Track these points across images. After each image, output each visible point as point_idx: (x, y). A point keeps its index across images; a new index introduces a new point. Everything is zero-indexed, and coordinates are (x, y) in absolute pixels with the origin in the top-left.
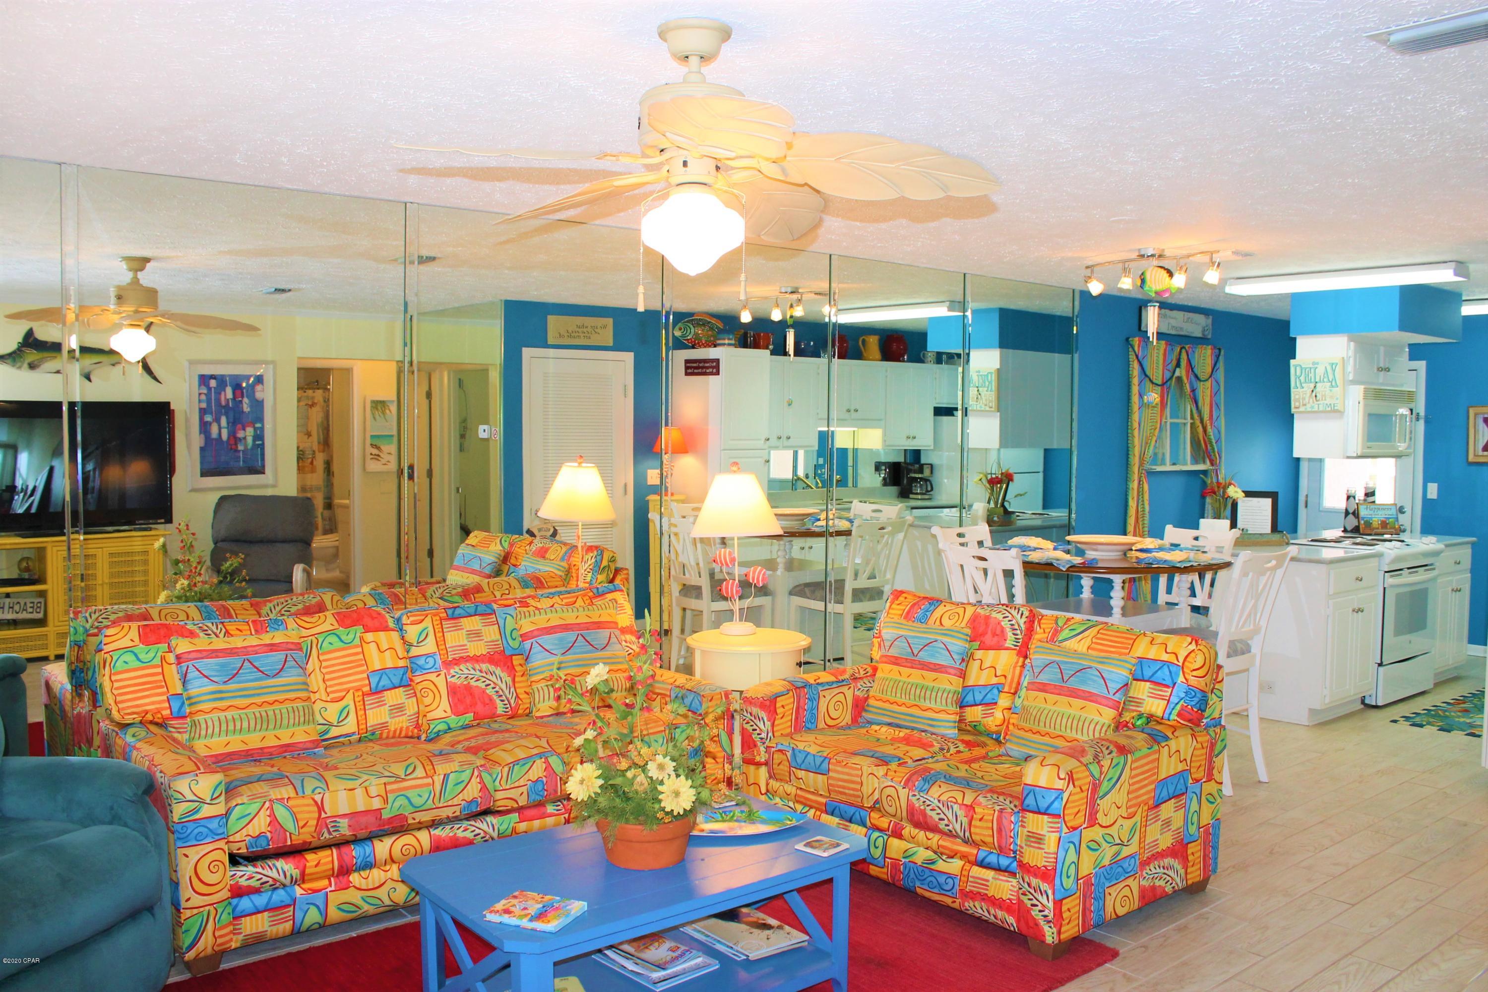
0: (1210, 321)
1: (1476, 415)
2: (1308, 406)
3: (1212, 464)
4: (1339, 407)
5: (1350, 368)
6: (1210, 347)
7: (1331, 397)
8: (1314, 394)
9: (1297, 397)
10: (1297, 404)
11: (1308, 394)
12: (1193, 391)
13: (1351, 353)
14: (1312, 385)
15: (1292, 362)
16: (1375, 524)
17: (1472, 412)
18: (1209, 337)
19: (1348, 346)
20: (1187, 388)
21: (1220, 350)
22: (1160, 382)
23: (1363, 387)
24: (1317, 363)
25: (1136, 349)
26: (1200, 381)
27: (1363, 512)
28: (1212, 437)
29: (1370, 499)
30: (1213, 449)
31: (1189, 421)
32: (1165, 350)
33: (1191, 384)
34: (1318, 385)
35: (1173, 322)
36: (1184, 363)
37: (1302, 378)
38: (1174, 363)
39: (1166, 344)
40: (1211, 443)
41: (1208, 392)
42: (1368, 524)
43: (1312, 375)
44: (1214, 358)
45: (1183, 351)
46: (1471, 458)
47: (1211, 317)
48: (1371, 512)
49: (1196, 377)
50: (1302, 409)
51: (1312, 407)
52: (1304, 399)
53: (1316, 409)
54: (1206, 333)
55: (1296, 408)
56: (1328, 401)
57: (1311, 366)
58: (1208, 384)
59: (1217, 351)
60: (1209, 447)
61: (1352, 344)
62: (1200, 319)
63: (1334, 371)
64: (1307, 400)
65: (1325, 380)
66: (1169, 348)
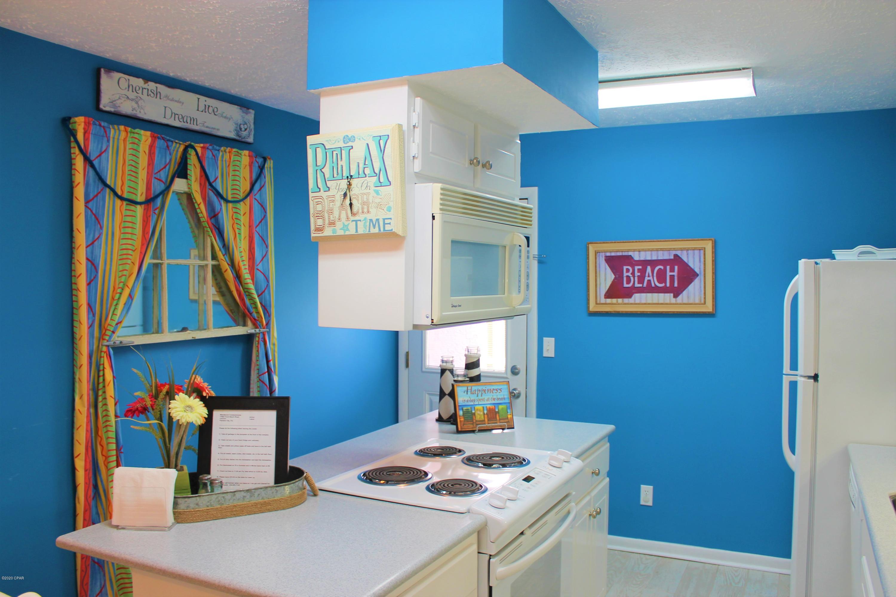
0: (251, 116)
1: (596, 253)
2: (339, 225)
3: (256, 326)
4: (395, 226)
5: (414, 148)
6: (246, 152)
7: (379, 206)
8: (348, 202)
9: (319, 208)
10: (320, 222)
11: (338, 203)
12: (214, 216)
13: (415, 120)
14: (344, 184)
15: (311, 140)
16: (479, 415)
17: (592, 249)
18: (251, 140)
19: (411, 107)
20: (202, 210)
21: (265, 159)
22: (140, 198)
23: (439, 185)
24: (352, 139)
25: (80, 137)
26: (227, 201)
27: (462, 396)
28: (251, 286)
29: (474, 373)
30: (255, 303)
31: (210, 262)
32: (152, 147)
33: (210, 206)
34: (354, 182)
35: (176, 108)
36: (194, 171)
37: (327, 171)
38: (173, 168)
39: (152, 136)
40: (249, 295)
41: (244, 220)
42: (470, 415)
43: (344, 163)
44: (256, 170)
45: (191, 152)
46: (593, 307)
47: (252, 112)
48: (473, 397)
49: (219, 195)
50: (328, 232)
51: (345, 228)
52: (331, 212)
53: (352, 231)
54: (244, 134)
55: (318, 230)
56: (372, 216)
57: (342, 145)
58: (243, 207)
59: (260, 160)
60: (248, 302)
61: (418, 100)
62: (234, 111)
63: (382, 151)
64: (336, 213)
65: (367, 171)
66: (160, 143)
